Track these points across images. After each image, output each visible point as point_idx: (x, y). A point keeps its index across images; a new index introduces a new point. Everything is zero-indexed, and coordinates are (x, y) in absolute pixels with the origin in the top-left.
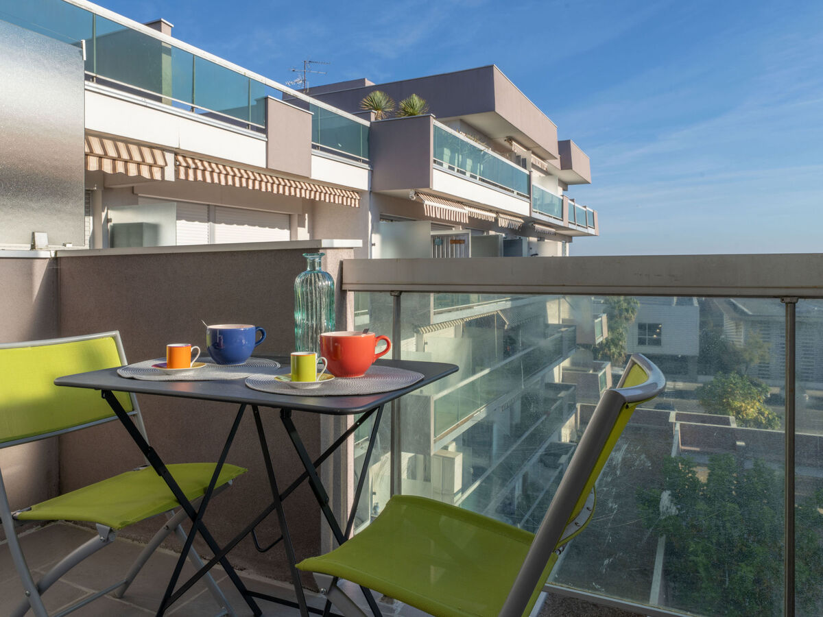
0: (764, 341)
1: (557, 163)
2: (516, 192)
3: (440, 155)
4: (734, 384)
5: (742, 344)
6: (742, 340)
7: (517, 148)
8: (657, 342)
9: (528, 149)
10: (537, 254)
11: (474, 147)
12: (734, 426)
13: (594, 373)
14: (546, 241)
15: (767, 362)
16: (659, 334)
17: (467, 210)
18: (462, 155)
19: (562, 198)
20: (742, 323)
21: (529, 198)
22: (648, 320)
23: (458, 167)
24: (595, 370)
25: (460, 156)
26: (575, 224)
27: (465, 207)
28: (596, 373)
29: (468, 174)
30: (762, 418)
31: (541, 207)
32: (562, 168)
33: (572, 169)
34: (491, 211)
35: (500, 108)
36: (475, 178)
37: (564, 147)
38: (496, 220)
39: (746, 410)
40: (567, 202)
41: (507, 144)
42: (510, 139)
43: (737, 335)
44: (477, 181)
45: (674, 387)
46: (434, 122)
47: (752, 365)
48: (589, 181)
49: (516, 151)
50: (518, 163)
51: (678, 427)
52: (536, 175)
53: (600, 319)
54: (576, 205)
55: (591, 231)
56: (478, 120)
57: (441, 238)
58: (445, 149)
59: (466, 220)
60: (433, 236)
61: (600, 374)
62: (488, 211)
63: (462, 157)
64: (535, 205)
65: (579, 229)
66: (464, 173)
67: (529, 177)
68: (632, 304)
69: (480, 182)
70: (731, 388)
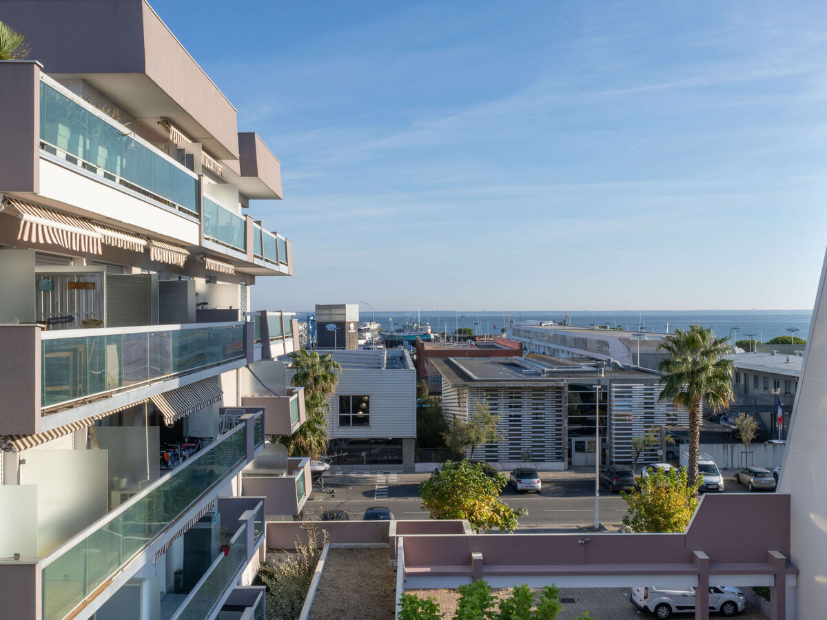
0: (492, 414)
1: (235, 165)
2: (178, 205)
3: (50, 134)
4: (466, 476)
5: (466, 418)
6: (467, 414)
7: (177, 137)
8: (364, 421)
9: (194, 140)
10: (206, 304)
11: (112, 128)
12: (469, 532)
13: (290, 477)
14: (218, 282)
15: (495, 440)
16: (366, 410)
17: (99, 233)
18: (91, 139)
19: (244, 218)
20: (466, 391)
21: (198, 217)
22: (351, 392)
23: (84, 158)
24: (290, 473)
25: (88, 141)
26: (262, 259)
27: (96, 228)
28: (293, 477)
29: (101, 172)
30: (498, 516)
31: (215, 230)
32: (243, 175)
33: (257, 176)
34: (138, 235)
35: (152, 69)
36: (113, 179)
37: (247, 141)
38: (147, 250)
39: (480, 509)
40: (252, 225)
41: (160, 129)
42: (167, 122)
43: (460, 406)
44: (116, 184)
45: (387, 482)
46: (41, 77)
47: (479, 446)
48: (280, 195)
49: (175, 142)
50: (181, 161)
51: (401, 544)
52: (206, 180)
53: (296, 396)
54: (264, 230)
55: (283, 269)
56: (113, 83)
57: (53, 277)
58: (60, 126)
59: (97, 250)
60: (38, 275)
61: (297, 477)
62: (133, 235)
63: (90, 142)
64: (206, 228)
65: (268, 265)
66: (94, 170)
67: (198, 184)
68: (332, 368)
69: (122, 188)
70: (462, 481)
